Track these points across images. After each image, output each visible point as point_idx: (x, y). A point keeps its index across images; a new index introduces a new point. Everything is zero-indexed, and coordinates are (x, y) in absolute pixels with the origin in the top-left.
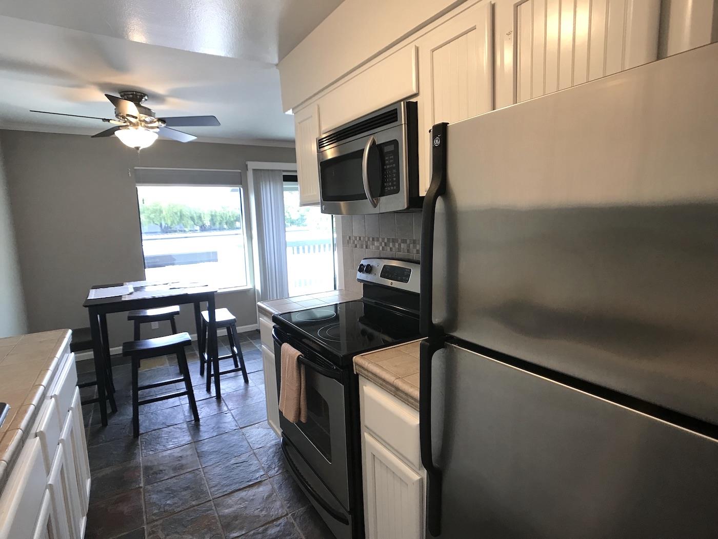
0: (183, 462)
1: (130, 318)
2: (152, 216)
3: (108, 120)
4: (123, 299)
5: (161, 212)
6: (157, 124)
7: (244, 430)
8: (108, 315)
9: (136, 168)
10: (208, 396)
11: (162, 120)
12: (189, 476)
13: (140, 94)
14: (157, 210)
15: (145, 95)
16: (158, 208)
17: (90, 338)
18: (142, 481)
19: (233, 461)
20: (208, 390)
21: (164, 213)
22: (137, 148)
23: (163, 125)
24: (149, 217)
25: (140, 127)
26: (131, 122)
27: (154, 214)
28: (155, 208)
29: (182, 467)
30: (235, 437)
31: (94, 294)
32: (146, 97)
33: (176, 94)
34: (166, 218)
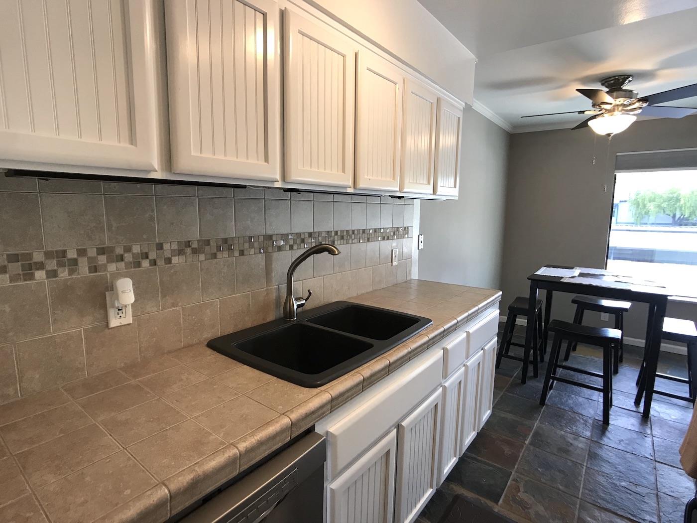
0: (571, 449)
1: (574, 301)
2: (665, 205)
3: (583, 112)
4: (562, 280)
5: (678, 200)
6: (637, 105)
7: (658, 465)
8: (554, 292)
9: (618, 154)
10: (634, 409)
11: (644, 100)
12: (570, 464)
13: (623, 77)
14: (672, 198)
15: (629, 76)
16: (675, 195)
17: (527, 307)
18: (528, 440)
19: (623, 484)
20: (637, 403)
21: (682, 202)
22: (609, 135)
23: (645, 105)
24: (659, 206)
25: (616, 113)
26: (606, 110)
27: (667, 203)
28: (671, 196)
29: (567, 452)
30: (643, 465)
31: (543, 271)
32: (630, 79)
33: (668, 64)
34: (683, 208)
